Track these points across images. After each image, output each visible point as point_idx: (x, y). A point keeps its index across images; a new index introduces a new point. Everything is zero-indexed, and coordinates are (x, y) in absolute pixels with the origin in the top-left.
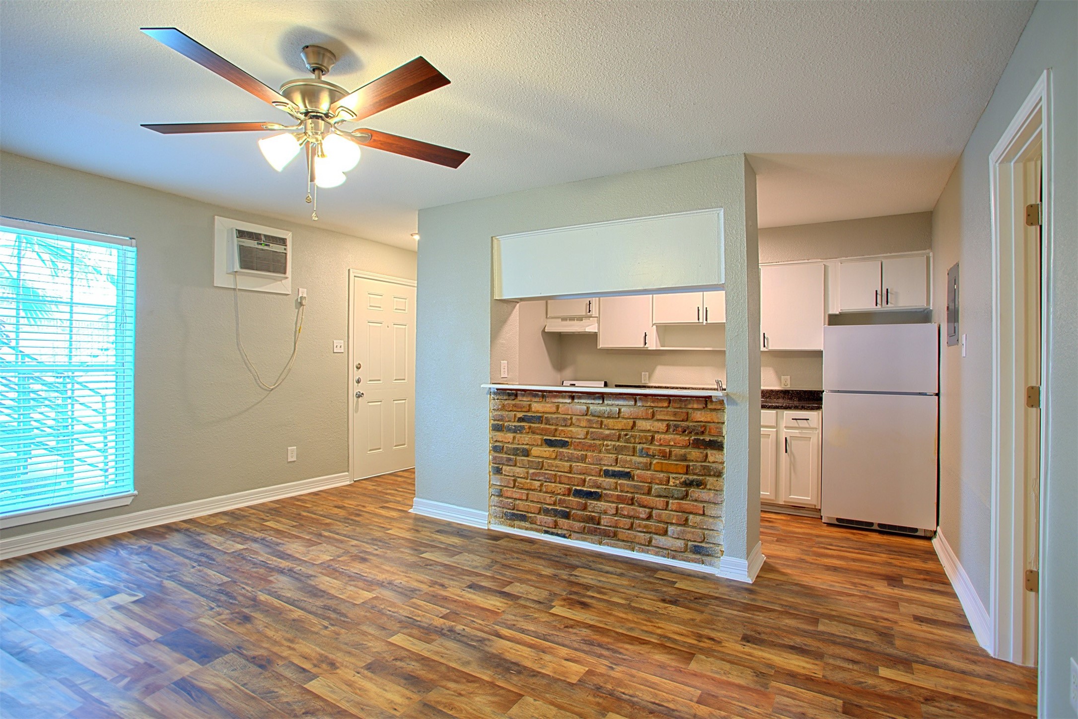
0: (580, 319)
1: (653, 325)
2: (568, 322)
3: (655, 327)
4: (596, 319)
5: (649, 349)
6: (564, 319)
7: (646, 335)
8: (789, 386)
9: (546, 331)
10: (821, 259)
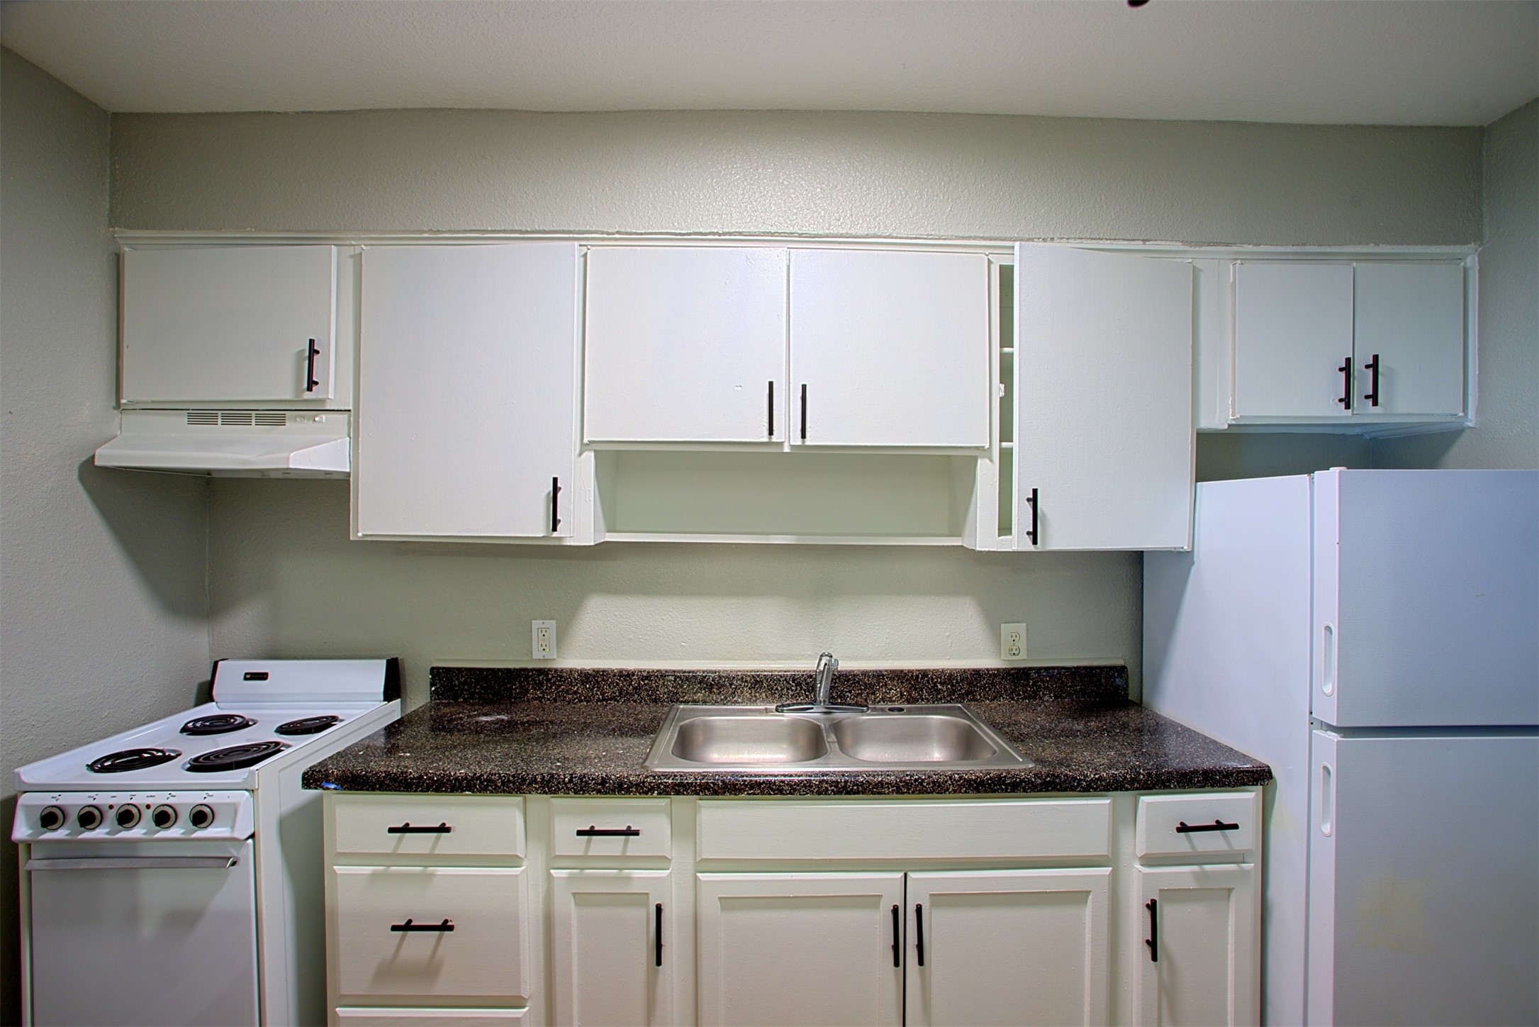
0: (273, 416)
1: (585, 447)
2: (220, 430)
3: (590, 456)
4: (346, 416)
5: (567, 543)
6: (201, 415)
7: (556, 489)
8: (1023, 655)
9: (96, 463)
10: (1184, 243)
